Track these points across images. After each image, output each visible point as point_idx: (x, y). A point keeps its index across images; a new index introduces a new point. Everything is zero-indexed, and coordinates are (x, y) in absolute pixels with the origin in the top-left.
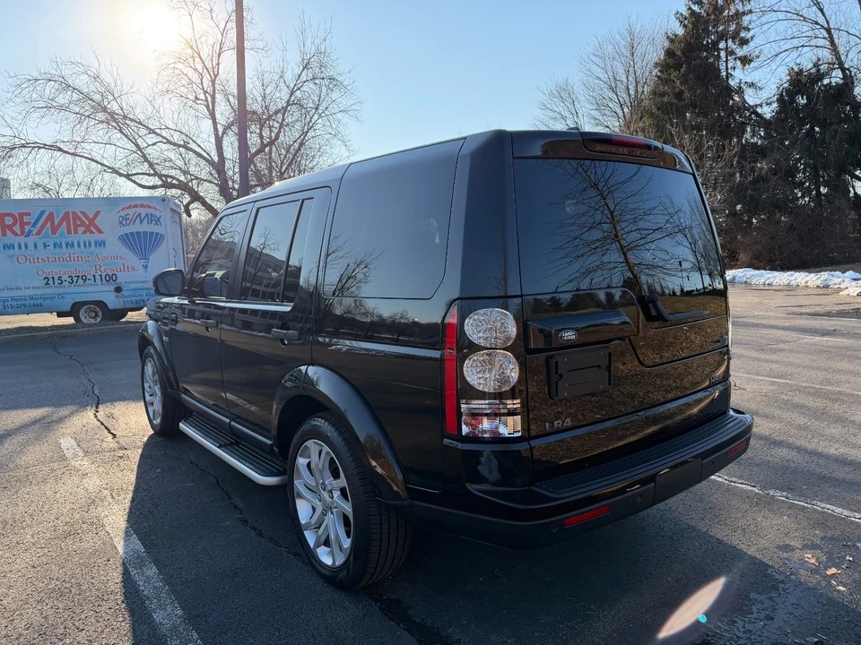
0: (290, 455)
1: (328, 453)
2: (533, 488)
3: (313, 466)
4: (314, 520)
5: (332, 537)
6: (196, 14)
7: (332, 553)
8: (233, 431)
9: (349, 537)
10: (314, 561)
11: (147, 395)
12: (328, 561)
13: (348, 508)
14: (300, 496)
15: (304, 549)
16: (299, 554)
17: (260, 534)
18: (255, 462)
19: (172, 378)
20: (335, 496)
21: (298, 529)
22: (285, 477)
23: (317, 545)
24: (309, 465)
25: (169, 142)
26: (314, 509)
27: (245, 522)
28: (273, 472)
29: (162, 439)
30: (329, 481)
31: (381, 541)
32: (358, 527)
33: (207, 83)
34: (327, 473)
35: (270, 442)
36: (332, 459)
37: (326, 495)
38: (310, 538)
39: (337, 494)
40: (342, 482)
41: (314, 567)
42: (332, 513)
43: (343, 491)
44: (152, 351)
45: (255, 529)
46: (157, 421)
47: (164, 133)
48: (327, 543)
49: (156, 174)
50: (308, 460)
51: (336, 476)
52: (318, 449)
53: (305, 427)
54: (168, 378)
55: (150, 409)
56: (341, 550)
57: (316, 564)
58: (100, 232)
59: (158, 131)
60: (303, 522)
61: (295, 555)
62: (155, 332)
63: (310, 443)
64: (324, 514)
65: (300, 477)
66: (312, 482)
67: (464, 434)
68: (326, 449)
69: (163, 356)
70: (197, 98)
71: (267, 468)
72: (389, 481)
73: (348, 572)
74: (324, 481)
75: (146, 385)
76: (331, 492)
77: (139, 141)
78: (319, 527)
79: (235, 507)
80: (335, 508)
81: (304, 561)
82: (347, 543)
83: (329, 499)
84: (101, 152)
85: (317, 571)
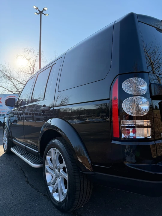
0: (44, 156)
1: (58, 152)
2: (158, 164)
3: (52, 159)
4: (52, 182)
5: (59, 189)
6: (30, 53)
7: (59, 196)
8: (26, 149)
9: (66, 189)
10: (51, 199)
11: (4, 141)
12: (57, 199)
13: (66, 176)
14: (47, 172)
15: (48, 193)
16: (46, 196)
17: (33, 187)
18: (32, 159)
19: (11, 136)
20: (61, 171)
21: (46, 185)
22: (42, 165)
23: (53, 192)
24: (51, 159)
25: (22, 83)
26: (52, 177)
27: (28, 182)
28: (38, 163)
29: (7, 155)
30: (58, 164)
31: (80, 191)
32: (70, 184)
33: (32, 69)
34: (58, 161)
35: (37, 152)
36: (60, 155)
37: (57, 171)
38: (51, 188)
39: (61, 170)
40: (64, 164)
41: (52, 201)
42: (59, 178)
43: (64, 169)
44: (6, 127)
45: (31, 185)
46: (6, 149)
47: (21, 81)
48: (57, 191)
49: (18, 91)
50: (51, 157)
51: (61, 162)
52: (54, 151)
53: (50, 143)
54: (10, 135)
55: (4, 146)
56: (63, 194)
57: (53, 201)
58: (1, 103)
59: (19, 81)
60: (48, 182)
61: (45, 196)
62: (7, 121)
63: (51, 150)
64: (56, 179)
65: (47, 164)
66: (52, 166)
67: (123, 137)
68: (58, 151)
69: (9, 129)
70: (29, 73)
71: (36, 161)
72: (84, 165)
73: (66, 204)
74: (56, 165)
75: (4, 138)
76: (59, 170)
77: (14, 83)
78: (54, 184)
79: (25, 177)
80: (61, 176)
81: (48, 198)
82: (65, 191)
83: (58, 173)
84: (4, 85)
85: (53, 203)
